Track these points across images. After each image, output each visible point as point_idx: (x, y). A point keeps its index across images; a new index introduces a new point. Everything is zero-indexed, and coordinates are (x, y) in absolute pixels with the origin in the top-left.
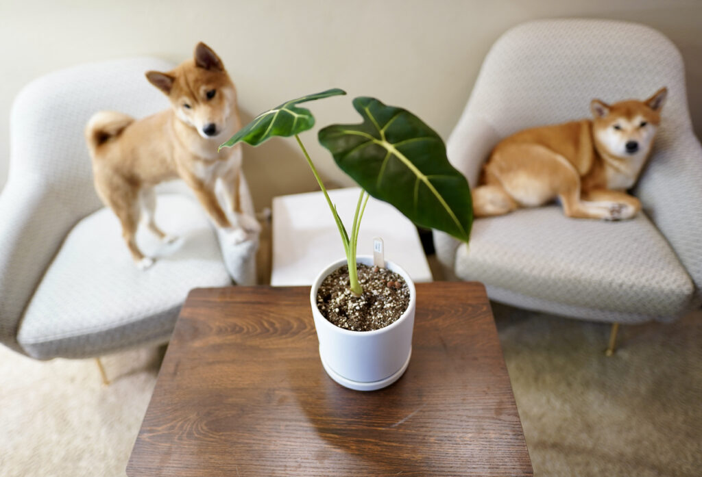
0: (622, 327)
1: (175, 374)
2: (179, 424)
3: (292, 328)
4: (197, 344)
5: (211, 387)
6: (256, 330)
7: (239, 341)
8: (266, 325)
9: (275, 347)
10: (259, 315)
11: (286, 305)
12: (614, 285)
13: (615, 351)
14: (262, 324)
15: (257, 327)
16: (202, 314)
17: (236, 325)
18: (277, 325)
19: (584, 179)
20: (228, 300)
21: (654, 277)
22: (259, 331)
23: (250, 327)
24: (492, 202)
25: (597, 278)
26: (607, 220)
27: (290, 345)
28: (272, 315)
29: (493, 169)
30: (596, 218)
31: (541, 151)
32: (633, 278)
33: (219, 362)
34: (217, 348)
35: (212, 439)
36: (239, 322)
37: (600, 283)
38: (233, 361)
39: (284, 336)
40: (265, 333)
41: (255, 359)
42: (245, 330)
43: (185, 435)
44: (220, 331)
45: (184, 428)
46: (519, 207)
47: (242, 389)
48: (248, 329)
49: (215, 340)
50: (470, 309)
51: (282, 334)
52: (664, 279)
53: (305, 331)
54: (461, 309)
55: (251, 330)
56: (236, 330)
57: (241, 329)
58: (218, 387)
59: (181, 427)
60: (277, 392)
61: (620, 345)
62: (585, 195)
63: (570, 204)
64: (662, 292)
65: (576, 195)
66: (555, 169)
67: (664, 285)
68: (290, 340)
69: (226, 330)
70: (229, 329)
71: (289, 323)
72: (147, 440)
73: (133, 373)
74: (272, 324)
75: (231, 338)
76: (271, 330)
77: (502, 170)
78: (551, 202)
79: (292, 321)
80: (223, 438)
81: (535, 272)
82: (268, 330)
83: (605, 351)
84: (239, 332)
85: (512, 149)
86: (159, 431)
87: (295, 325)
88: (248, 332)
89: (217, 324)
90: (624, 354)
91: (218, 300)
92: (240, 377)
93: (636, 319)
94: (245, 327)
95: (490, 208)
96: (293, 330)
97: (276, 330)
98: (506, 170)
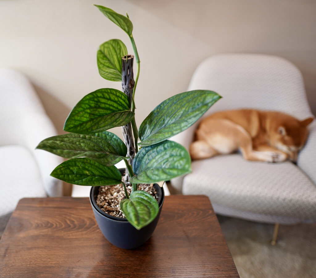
0: (281, 226)
1: (5, 256)
3: (85, 224)
4: (22, 235)
5: (28, 266)
6: (62, 226)
7: (50, 233)
8: (68, 222)
9: (75, 237)
10: (64, 216)
11: (82, 209)
12: (280, 199)
13: (277, 241)
14: (66, 222)
15: (63, 224)
16: (26, 215)
17: (48, 222)
18: (76, 223)
19: (254, 140)
20: (44, 205)
21: (303, 195)
22: (64, 226)
23: (58, 224)
24: (203, 151)
25: (269, 195)
26: (269, 162)
27: (84, 236)
28: (73, 215)
29: (201, 133)
30: (262, 161)
31: (227, 123)
32: (291, 195)
33: (35, 248)
34: (36, 238)
36: (50, 220)
37: (272, 198)
38: (45, 247)
39: (80, 230)
40: (68, 228)
41: (60, 246)
42: (55, 226)
44: (38, 227)
47: (50, 267)
48: (56, 225)
49: (33, 232)
50: (201, 212)
51: (79, 229)
52: (310, 196)
53: (94, 227)
54: (195, 212)
55: (58, 226)
56: (48, 225)
57: (52, 225)
58: (34, 266)
60: (74, 269)
61: (280, 238)
62: (255, 148)
63: (247, 153)
64: (309, 204)
65: (250, 147)
66: (236, 133)
67: (310, 199)
68: (84, 232)
69: (42, 225)
70: (44, 225)
71: (84, 221)
74: (72, 222)
75: (45, 231)
76: (72, 225)
77: (207, 133)
78: (235, 152)
79: (86, 220)
81: (232, 192)
82: (70, 226)
83: (270, 241)
84: (50, 227)
85: (211, 122)
87: (88, 222)
88: (56, 227)
89: (36, 221)
90: (282, 244)
91: (38, 206)
92: (49, 258)
93: (292, 221)
94: (54, 224)
95: (202, 154)
96: (87, 226)
97: (75, 226)
98: (209, 133)
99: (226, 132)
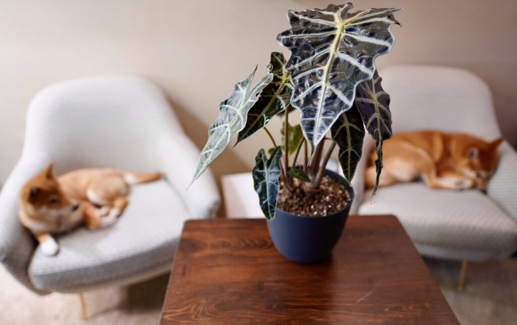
1: (183, 274)
2: (193, 307)
4: (197, 254)
5: (213, 282)
7: (229, 252)
8: (247, 241)
13: (464, 286)
14: (244, 241)
15: (241, 243)
16: (197, 235)
17: (225, 242)
18: (256, 242)
19: (438, 165)
20: (216, 226)
22: (243, 245)
23: (236, 243)
28: (252, 235)
34: (214, 256)
35: (222, 316)
38: (227, 265)
39: (263, 248)
40: (248, 247)
42: (233, 245)
43: (200, 314)
44: (214, 246)
45: (198, 309)
46: (395, 182)
47: (238, 283)
51: (261, 247)
58: (219, 282)
59: (196, 309)
60: (265, 284)
62: (439, 174)
63: (430, 180)
65: (433, 174)
66: (417, 157)
68: (267, 250)
70: (220, 245)
71: (264, 240)
72: (170, 319)
73: (107, 311)
74: (252, 241)
75: (223, 250)
76: (252, 245)
78: (417, 179)
80: (230, 315)
84: (227, 246)
86: (177, 313)
88: (235, 247)
94: (231, 243)
96: (268, 244)
97: (256, 245)
99: (407, 156)
